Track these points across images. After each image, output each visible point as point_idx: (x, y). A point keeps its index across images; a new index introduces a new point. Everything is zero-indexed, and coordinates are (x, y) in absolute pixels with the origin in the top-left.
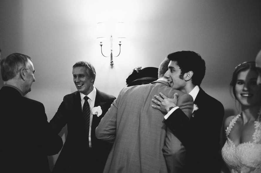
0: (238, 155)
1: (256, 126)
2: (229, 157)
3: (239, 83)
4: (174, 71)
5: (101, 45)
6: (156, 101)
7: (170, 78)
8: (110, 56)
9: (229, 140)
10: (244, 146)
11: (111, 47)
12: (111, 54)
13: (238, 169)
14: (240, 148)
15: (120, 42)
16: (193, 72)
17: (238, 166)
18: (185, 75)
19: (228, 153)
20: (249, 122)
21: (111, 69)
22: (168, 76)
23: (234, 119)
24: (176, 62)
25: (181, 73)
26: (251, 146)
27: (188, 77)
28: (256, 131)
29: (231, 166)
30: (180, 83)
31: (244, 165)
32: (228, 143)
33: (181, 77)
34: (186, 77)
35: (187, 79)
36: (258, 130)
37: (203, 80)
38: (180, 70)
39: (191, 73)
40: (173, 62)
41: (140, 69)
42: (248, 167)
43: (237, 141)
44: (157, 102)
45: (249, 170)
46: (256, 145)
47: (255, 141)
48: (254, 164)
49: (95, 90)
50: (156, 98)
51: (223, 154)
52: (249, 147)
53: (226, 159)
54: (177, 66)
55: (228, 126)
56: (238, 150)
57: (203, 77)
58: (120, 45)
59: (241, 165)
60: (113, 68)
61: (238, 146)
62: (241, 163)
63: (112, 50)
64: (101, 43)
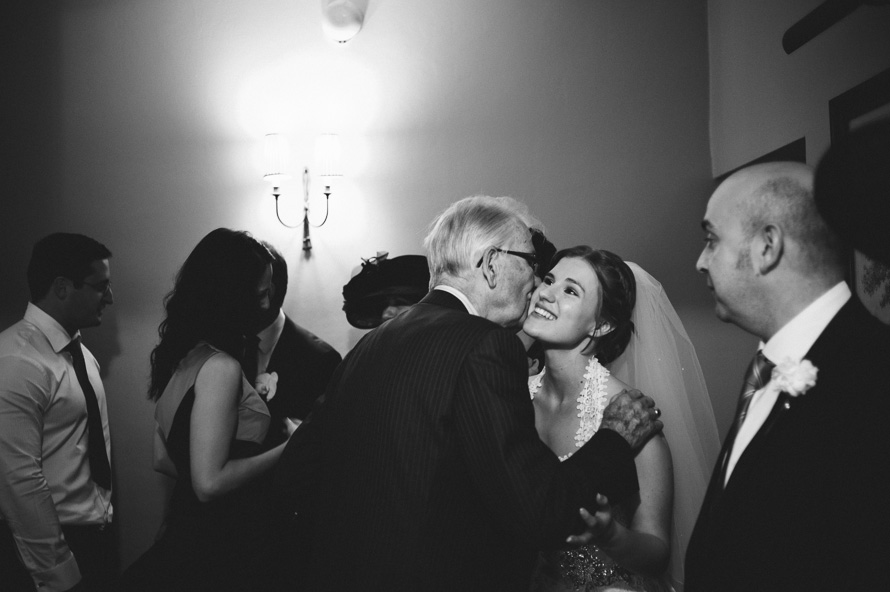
1: (579, 411)
5: (277, 196)
8: (303, 224)
11: (306, 200)
12: (306, 220)
15: (328, 187)
21: (305, 260)
28: (582, 424)
36: (587, 422)
41: (382, 259)
58: (328, 195)
60: (311, 260)
63: (306, 210)
64: (276, 188)
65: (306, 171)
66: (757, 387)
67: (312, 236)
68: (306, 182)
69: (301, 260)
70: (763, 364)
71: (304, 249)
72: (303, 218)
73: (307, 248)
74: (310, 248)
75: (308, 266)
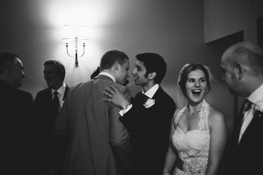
0: (187, 140)
1: (200, 116)
2: (179, 143)
3: (190, 81)
4: (141, 70)
5: (67, 46)
6: (107, 93)
7: (137, 75)
9: (179, 128)
10: (192, 133)
11: (76, 48)
13: (187, 152)
14: (188, 135)
15: (84, 43)
16: (157, 73)
17: (187, 149)
18: (150, 75)
19: (178, 139)
20: (195, 112)
21: (76, 68)
22: (135, 74)
23: (181, 111)
24: (143, 63)
25: (146, 73)
26: (197, 133)
27: (151, 77)
28: (201, 120)
29: (181, 150)
30: (145, 80)
31: (192, 148)
32: (177, 131)
33: (146, 76)
34: (150, 76)
35: (151, 78)
36: (202, 119)
37: (163, 79)
38: (145, 70)
39: (154, 74)
40: (141, 62)
42: (195, 150)
43: (186, 129)
44: (108, 95)
45: (196, 152)
46: (202, 131)
47: (201, 129)
48: (200, 147)
49: (64, 85)
50: (107, 91)
51: (173, 140)
52: (196, 133)
53: (177, 144)
54: (144, 66)
55: (176, 117)
56: (187, 136)
57: (164, 77)
58: (84, 46)
59: (189, 149)
60: (78, 67)
61: (187, 133)
62: (189, 147)
63: (76, 51)
64: (67, 44)
65: (76, 38)
66: (246, 111)
67: (78, 60)
68: (76, 42)
69: (75, 67)
70: (248, 103)
71: (76, 64)
72: (75, 54)
73: (77, 63)
74: (78, 63)
75: (77, 70)
